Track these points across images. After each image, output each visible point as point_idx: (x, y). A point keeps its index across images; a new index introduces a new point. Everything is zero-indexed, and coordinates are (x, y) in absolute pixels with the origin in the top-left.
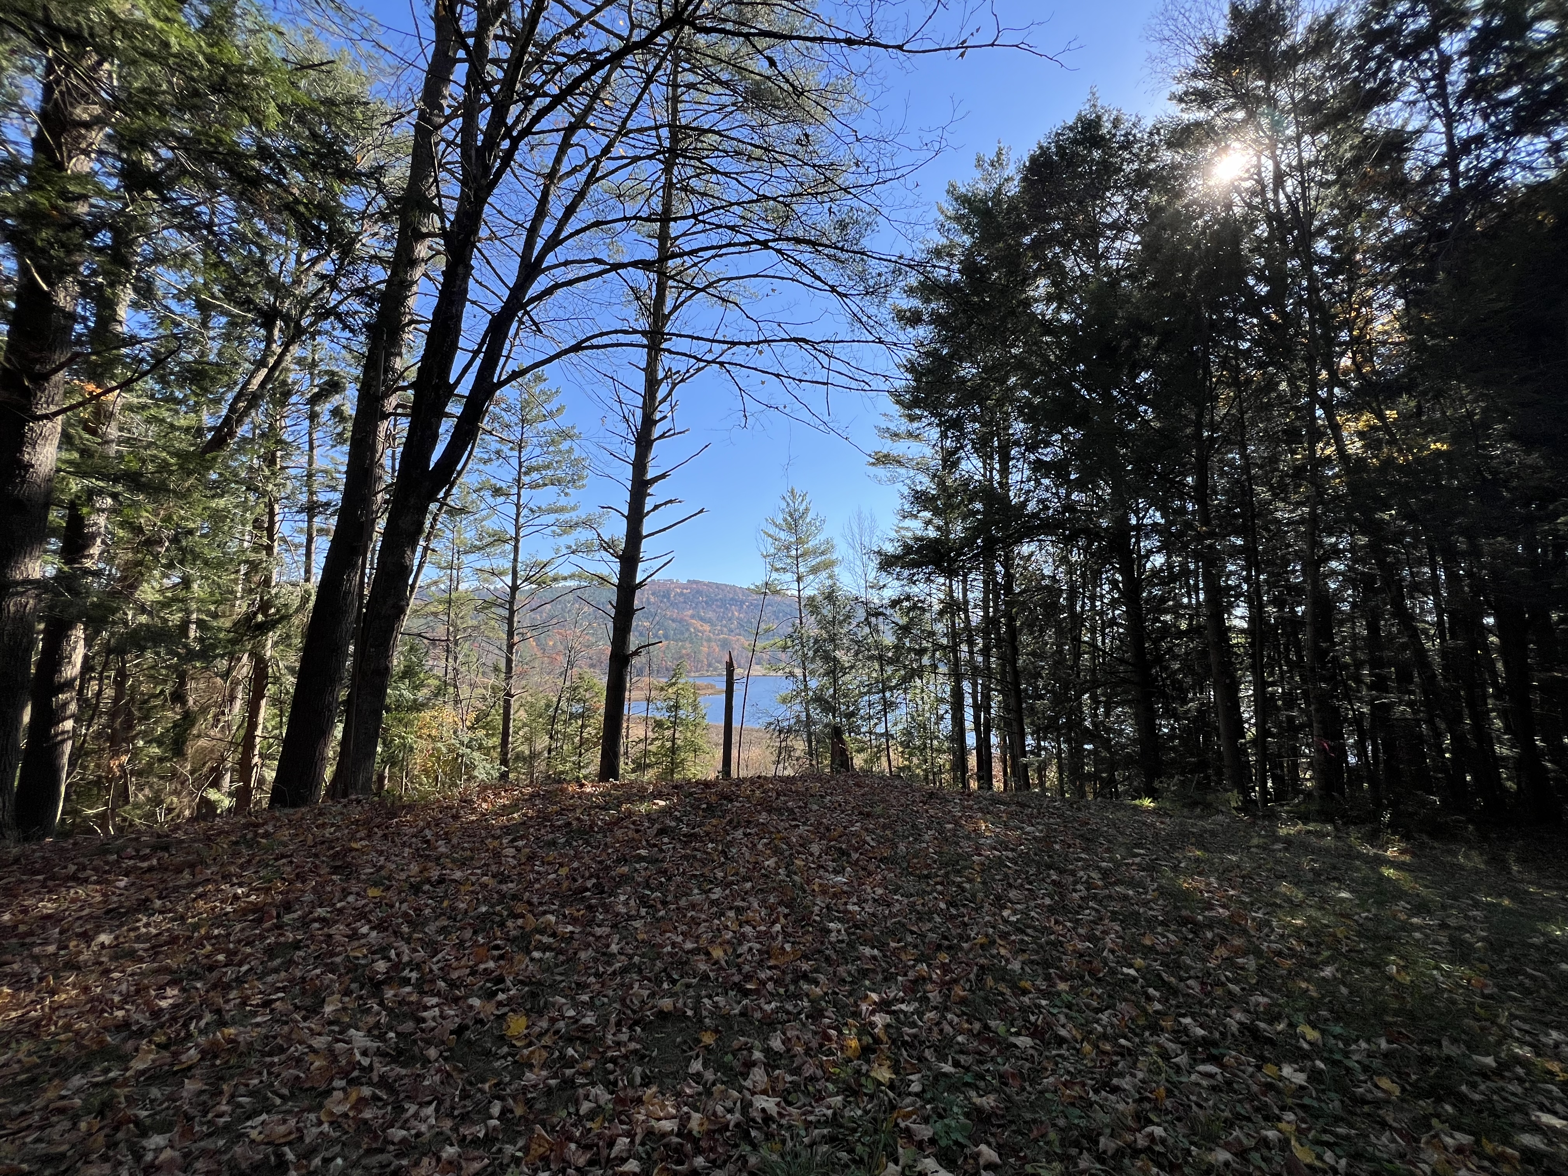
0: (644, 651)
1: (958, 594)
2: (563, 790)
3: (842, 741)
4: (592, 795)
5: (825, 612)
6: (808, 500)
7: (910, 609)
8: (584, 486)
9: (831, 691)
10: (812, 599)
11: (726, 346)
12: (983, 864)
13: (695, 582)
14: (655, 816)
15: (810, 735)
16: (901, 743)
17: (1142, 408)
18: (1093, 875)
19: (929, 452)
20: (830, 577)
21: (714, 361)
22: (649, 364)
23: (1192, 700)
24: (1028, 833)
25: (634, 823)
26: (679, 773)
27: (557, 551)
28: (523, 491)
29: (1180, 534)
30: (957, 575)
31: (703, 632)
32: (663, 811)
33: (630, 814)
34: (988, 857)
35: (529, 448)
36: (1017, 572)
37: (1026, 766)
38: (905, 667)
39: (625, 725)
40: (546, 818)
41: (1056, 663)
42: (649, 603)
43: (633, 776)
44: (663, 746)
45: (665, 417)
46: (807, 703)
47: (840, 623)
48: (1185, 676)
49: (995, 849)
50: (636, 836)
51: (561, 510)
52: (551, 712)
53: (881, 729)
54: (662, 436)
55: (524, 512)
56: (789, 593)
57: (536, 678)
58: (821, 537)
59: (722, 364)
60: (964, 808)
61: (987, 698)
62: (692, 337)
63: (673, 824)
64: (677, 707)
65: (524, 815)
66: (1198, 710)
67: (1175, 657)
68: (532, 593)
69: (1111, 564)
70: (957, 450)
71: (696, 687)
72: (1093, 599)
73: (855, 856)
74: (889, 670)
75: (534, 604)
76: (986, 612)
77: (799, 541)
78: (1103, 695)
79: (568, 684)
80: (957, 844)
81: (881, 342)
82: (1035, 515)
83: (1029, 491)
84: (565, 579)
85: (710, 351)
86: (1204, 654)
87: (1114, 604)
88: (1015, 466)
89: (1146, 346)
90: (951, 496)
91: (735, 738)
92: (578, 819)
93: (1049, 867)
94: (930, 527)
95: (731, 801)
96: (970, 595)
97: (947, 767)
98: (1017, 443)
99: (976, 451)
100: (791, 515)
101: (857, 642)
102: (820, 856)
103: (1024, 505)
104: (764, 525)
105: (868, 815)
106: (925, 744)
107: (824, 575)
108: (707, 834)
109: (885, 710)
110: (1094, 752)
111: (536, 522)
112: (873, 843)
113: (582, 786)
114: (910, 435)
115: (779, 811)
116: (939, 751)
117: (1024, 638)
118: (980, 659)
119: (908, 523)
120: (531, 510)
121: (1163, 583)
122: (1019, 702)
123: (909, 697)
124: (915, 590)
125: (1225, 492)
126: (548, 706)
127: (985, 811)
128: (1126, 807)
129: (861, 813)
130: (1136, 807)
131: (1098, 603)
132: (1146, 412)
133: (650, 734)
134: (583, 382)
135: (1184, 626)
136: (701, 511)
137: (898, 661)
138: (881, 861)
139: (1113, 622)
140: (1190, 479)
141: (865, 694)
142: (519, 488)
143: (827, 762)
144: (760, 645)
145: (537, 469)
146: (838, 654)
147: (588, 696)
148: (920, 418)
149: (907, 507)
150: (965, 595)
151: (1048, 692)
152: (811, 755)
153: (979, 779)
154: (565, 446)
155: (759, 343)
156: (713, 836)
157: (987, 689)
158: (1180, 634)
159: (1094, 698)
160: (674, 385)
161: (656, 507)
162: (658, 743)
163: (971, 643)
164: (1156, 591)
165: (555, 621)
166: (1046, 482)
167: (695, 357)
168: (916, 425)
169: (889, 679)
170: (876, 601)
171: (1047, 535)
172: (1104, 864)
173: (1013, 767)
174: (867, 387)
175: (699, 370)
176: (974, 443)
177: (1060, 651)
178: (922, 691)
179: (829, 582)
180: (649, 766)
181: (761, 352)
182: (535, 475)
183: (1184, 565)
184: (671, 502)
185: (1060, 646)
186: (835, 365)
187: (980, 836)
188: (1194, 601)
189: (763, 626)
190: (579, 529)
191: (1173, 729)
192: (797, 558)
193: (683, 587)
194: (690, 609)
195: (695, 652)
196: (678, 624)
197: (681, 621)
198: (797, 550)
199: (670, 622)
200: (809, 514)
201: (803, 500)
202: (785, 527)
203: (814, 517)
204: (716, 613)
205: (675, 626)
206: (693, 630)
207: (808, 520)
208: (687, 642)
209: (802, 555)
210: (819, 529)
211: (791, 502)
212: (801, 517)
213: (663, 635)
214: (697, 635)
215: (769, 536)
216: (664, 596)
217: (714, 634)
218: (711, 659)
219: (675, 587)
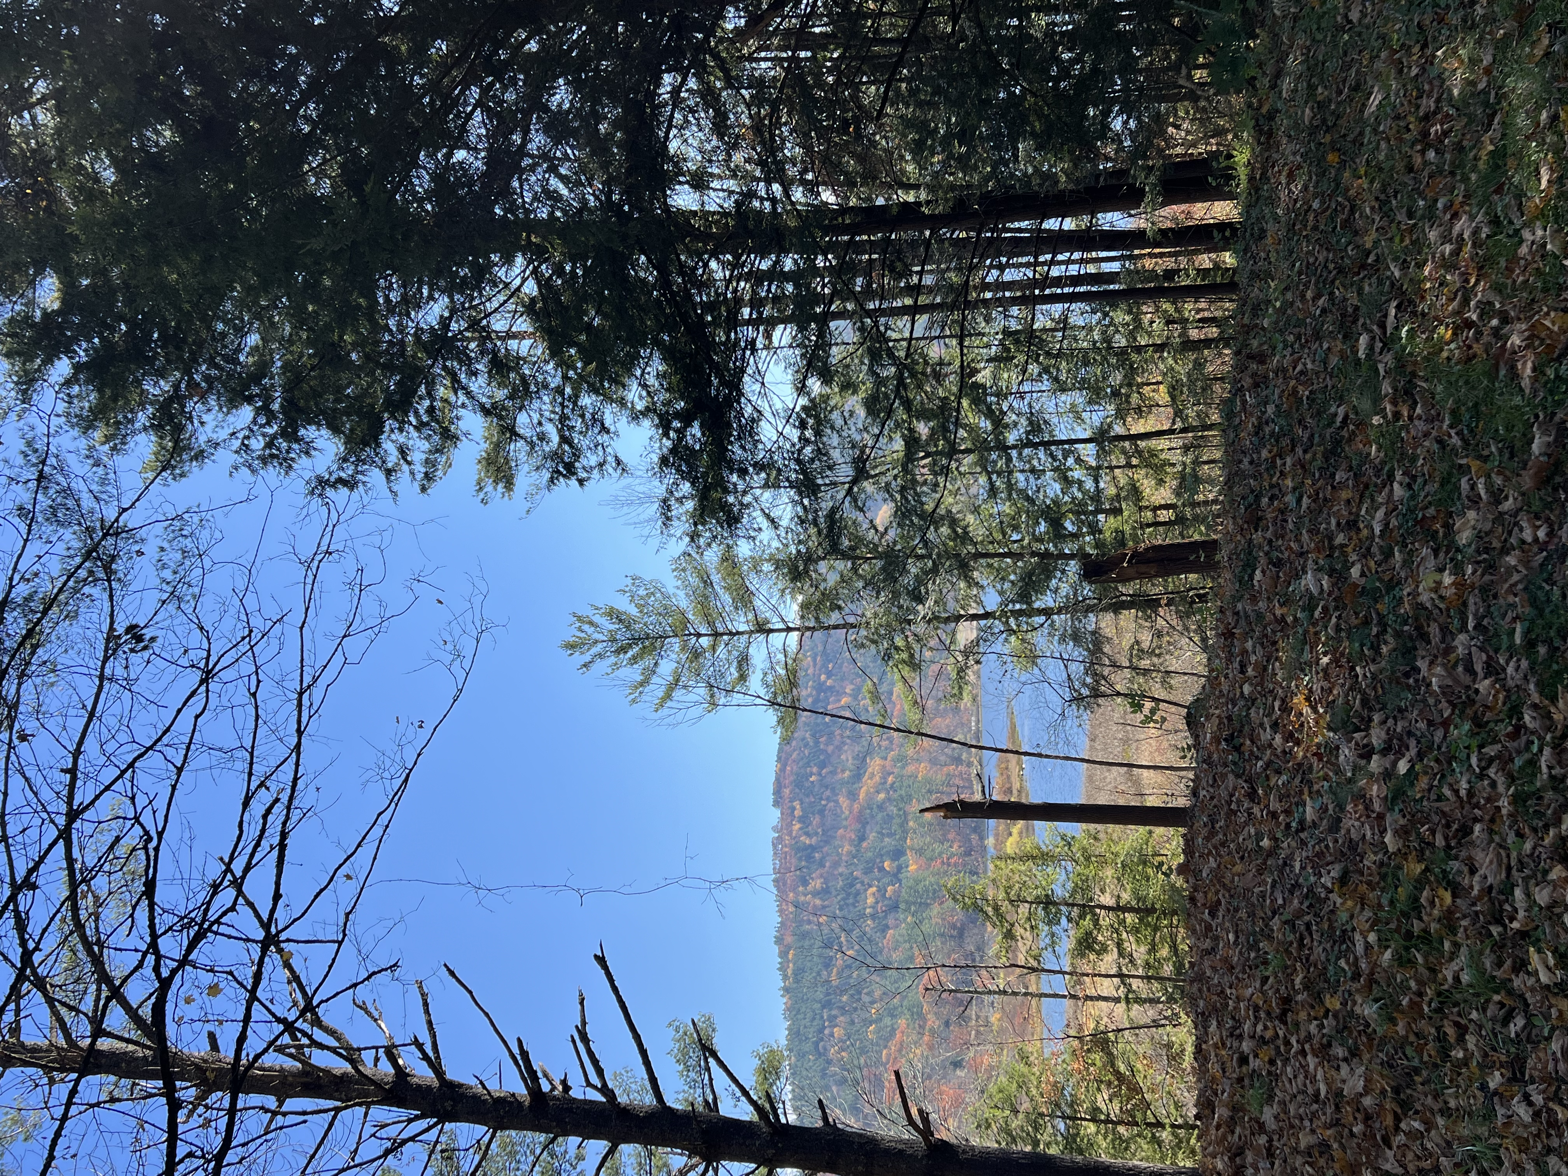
5: (832, 579)
6: (587, 612)
13: (778, 792)
31: (886, 774)
45: (391, 1057)
54: (434, 1063)
56: (793, 648)
58: (671, 583)
77: (682, 629)
100: (623, 650)
104: (645, 708)
107: (753, 582)
109: (1046, 444)
169: (978, 434)
192: (716, 635)
193: (788, 815)
194: (837, 802)
195: (930, 792)
196: (868, 827)
197: (862, 821)
198: (699, 635)
199: (864, 844)
200: (622, 608)
201: (591, 623)
202: (648, 662)
203: (626, 598)
204: (844, 744)
205: (872, 836)
206: (882, 796)
207: (633, 611)
208: (907, 808)
209: (711, 624)
210: (655, 589)
211: (595, 650)
212: (628, 627)
213: (893, 860)
214: (892, 786)
215: (668, 696)
216: (809, 858)
217: (889, 749)
218: (943, 758)
219: (790, 833)
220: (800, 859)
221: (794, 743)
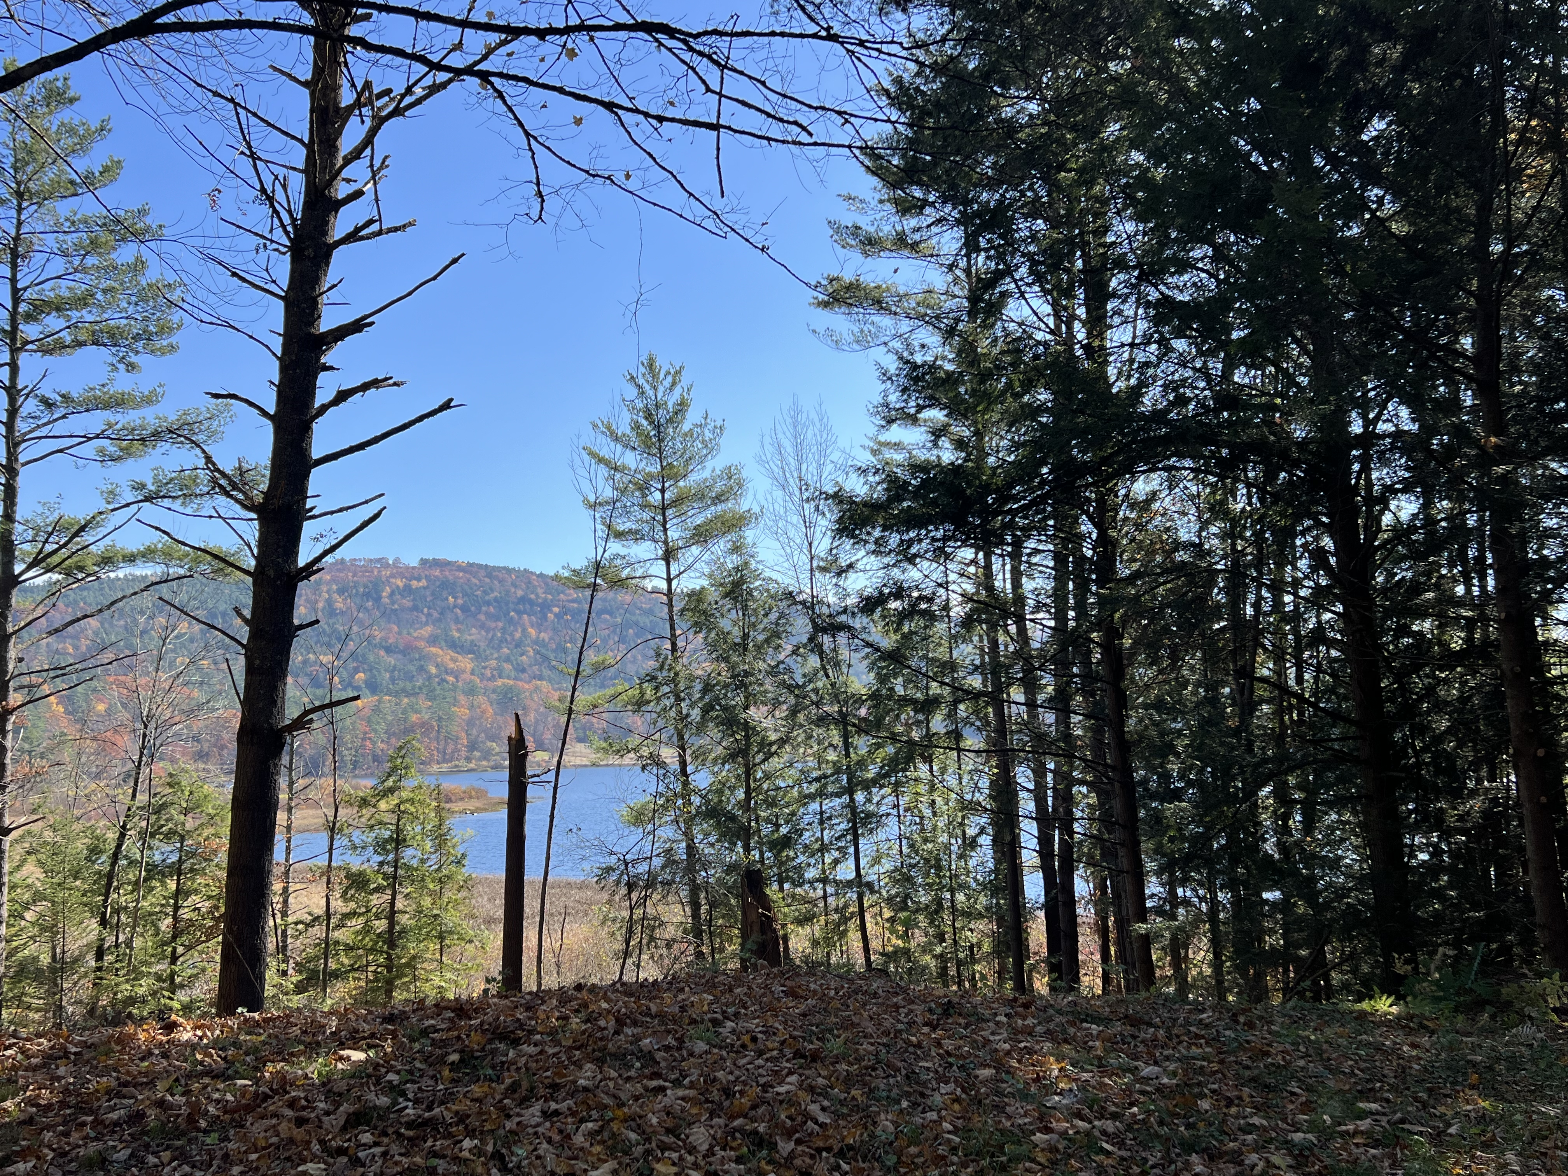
0: (318, 721)
1: (1002, 582)
2: (124, 1041)
3: (764, 902)
4: (193, 1047)
5: (725, 624)
6: (685, 381)
7: (903, 616)
8: (172, 348)
9: (741, 794)
10: (696, 596)
11: (494, 38)
12: (1053, 1149)
13: (436, 563)
14: (342, 1086)
15: (695, 890)
16: (890, 900)
17: (1375, 192)
18: (1276, 1159)
19: (939, 280)
20: (736, 549)
21: (469, 71)
22: (318, 71)
23: (1473, 793)
24: (1146, 1080)
25: (292, 1104)
26: (406, 987)
27: (111, 495)
28: (23, 359)
29: (1450, 453)
30: (1002, 542)
31: (457, 675)
32: (359, 1072)
33: (283, 1083)
34: (1063, 1134)
35: (38, 259)
36: (1123, 535)
37: (1146, 941)
38: (894, 738)
39: (277, 887)
40: (85, 1106)
41: (1206, 724)
42: (331, 612)
43: (297, 1001)
44: (367, 930)
45: (359, 194)
46: (690, 821)
47: (759, 648)
48: (1460, 745)
49: (1079, 1116)
50: (299, 1134)
51: (117, 402)
52: (103, 863)
53: (846, 871)
54: (353, 237)
55: (29, 406)
56: (649, 585)
57: (67, 789)
58: (714, 466)
59: (485, 77)
60: (1015, 1034)
61: (1066, 798)
62: (418, 15)
63: (384, 1101)
64: (398, 841)
65: (30, 1102)
66: (1486, 814)
67: (1439, 706)
68: (53, 592)
69: (1315, 517)
70: (998, 276)
71: (442, 798)
72: (1277, 588)
73: (785, 1147)
74: (862, 744)
75: (58, 618)
76: (1060, 617)
77: (668, 474)
78: (1299, 787)
79: (142, 798)
80: (1000, 1108)
81: (832, 37)
82: (1158, 416)
83: (1147, 364)
84: (131, 559)
85: (459, 46)
86: (1495, 699)
87: (1319, 599)
88: (1119, 313)
89: (1380, 63)
90: (984, 376)
91: (530, 905)
92: (161, 1104)
93: (1189, 1147)
94: (944, 442)
95: (515, 1042)
96: (1028, 585)
97: (986, 947)
98: (1121, 264)
99: (1039, 279)
100: (649, 416)
101: (790, 688)
102: (710, 1152)
103: (1136, 393)
104: (589, 438)
105: (815, 1057)
106: (939, 902)
107: (720, 546)
108: (462, 1118)
109: (854, 829)
110: (1284, 906)
111: (59, 428)
112: (823, 1118)
113: (170, 1027)
114: (901, 241)
115: (621, 1058)
116: (970, 915)
117: (1143, 673)
118: (1049, 718)
119: (897, 433)
120: (48, 404)
121: (1416, 555)
122: (1131, 809)
123: (904, 801)
124: (913, 574)
125: (1535, 367)
126: (94, 851)
127: (1058, 1037)
128: (1343, 1017)
129: (798, 1054)
130: (1363, 1014)
131: (1288, 598)
132: (1380, 201)
133: (338, 905)
134: (164, 108)
135: (1457, 644)
136: (446, 406)
137: (878, 724)
138: (841, 1154)
139: (1318, 636)
140: (1467, 342)
141: (812, 797)
142: (14, 351)
143: (732, 948)
144: (583, 698)
145: (58, 307)
146: (756, 714)
147: (190, 824)
148: (920, 206)
149: (894, 398)
150: (1017, 584)
151: (1190, 784)
152: (698, 934)
153: (1053, 968)
154: (126, 253)
155: (568, 30)
156: (473, 1121)
157: (1065, 780)
158: (1451, 659)
159: (1282, 796)
160: (379, 122)
161: (342, 396)
162: (356, 923)
163: (1031, 685)
164: (1404, 573)
165: (108, 656)
166: (1180, 345)
167: (422, 59)
168: (911, 222)
169: (862, 764)
170: (832, 599)
171: (1181, 456)
172: (1298, 1137)
173: (1119, 943)
174: (804, 138)
175: (434, 89)
176: (1034, 263)
177: (1213, 700)
178: (932, 788)
179: (732, 561)
180: (336, 975)
181: (572, 54)
182: (53, 322)
183: (1456, 519)
184: (375, 383)
185: (1213, 687)
186: (735, 86)
187: (1050, 1089)
188: (1476, 591)
189: (590, 657)
190: (164, 446)
191: (1436, 852)
192: (664, 509)
193: (410, 574)
194: (426, 624)
195: (440, 719)
196: (400, 656)
197: (407, 651)
198: (663, 491)
199: (382, 653)
200: (688, 415)
201: (674, 384)
202: (635, 442)
203: (699, 420)
204: (487, 632)
205: (391, 660)
206: (433, 670)
207: (686, 427)
208: (422, 697)
209: (675, 503)
210: (711, 448)
211: (647, 387)
212: (670, 421)
213: (366, 682)
214: (444, 680)
215: (601, 460)
216: (367, 595)
217: (482, 677)
218: (474, 732)
219: (392, 576)
220: (366, 587)
221: (487, 580)
